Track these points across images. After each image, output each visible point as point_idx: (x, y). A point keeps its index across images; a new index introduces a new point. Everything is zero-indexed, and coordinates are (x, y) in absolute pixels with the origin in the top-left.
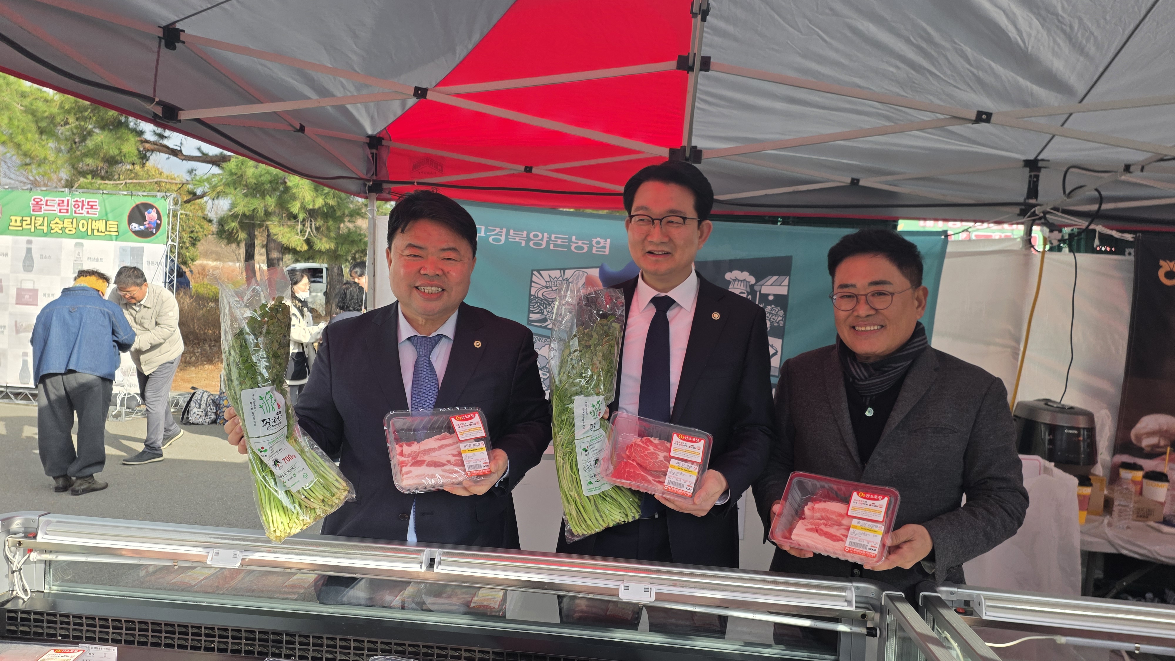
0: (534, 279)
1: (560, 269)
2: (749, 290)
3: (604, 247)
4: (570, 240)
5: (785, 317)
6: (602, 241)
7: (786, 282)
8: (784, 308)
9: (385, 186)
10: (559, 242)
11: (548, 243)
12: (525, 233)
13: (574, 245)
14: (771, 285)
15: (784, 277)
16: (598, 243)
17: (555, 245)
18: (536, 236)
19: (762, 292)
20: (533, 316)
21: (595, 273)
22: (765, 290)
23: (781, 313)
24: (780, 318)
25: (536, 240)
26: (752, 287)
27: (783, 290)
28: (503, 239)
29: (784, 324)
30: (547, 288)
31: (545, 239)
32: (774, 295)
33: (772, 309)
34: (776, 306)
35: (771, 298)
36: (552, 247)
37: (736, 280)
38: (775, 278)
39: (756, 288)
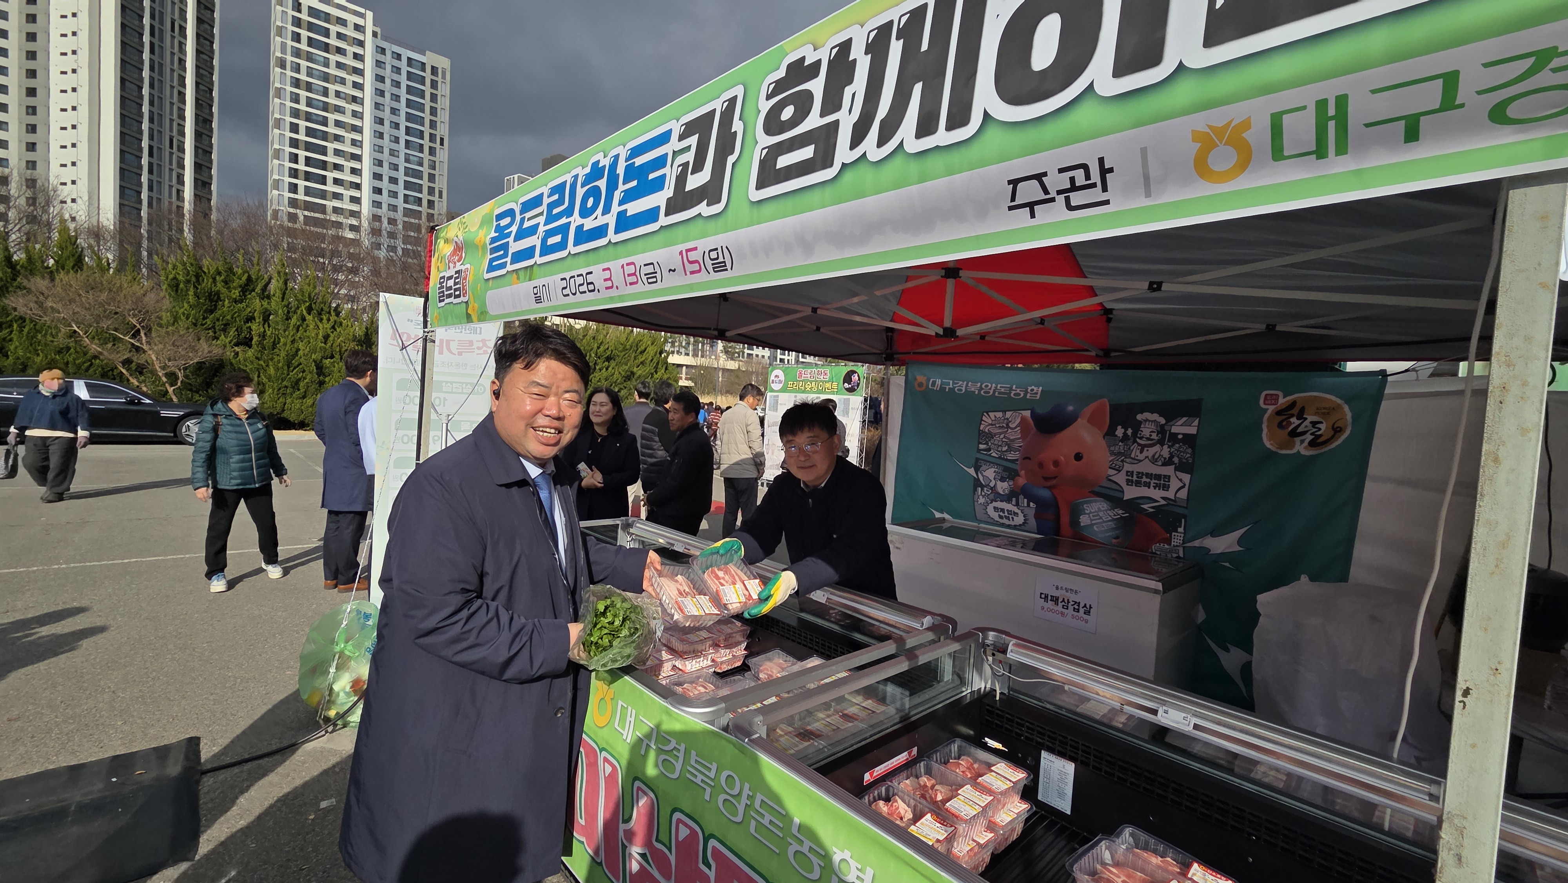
0: (984, 418)
1: (1002, 411)
2: (1159, 429)
3: (1036, 393)
4: (1011, 389)
5: (1193, 454)
6: (1035, 389)
7: (1196, 423)
8: (1193, 447)
9: (895, 356)
10: (1003, 390)
11: (994, 392)
12: (979, 385)
13: (1014, 392)
14: (1181, 425)
15: (1193, 419)
16: (1032, 390)
17: (999, 393)
18: (987, 386)
19: (1172, 431)
20: (982, 447)
21: (1027, 414)
22: (1174, 430)
23: (1190, 450)
24: (1188, 455)
25: (987, 389)
26: (1162, 426)
27: (1193, 430)
28: (964, 389)
29: (1193, 460)
30: (992, 425)
31: (993, 388)
32: (1183, 434)
33: (1180, 447)
34: (1184, 444)
35: (1180, 437)
36: (997, 394)
37: (1147, 420)
38: (1185, 419)
39: (1167, 428)
